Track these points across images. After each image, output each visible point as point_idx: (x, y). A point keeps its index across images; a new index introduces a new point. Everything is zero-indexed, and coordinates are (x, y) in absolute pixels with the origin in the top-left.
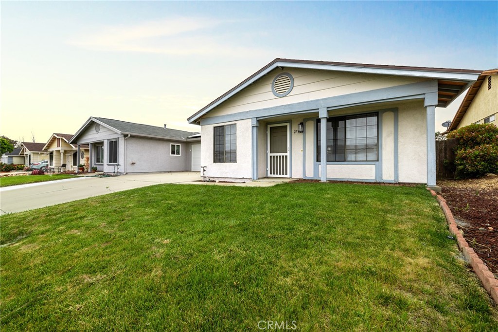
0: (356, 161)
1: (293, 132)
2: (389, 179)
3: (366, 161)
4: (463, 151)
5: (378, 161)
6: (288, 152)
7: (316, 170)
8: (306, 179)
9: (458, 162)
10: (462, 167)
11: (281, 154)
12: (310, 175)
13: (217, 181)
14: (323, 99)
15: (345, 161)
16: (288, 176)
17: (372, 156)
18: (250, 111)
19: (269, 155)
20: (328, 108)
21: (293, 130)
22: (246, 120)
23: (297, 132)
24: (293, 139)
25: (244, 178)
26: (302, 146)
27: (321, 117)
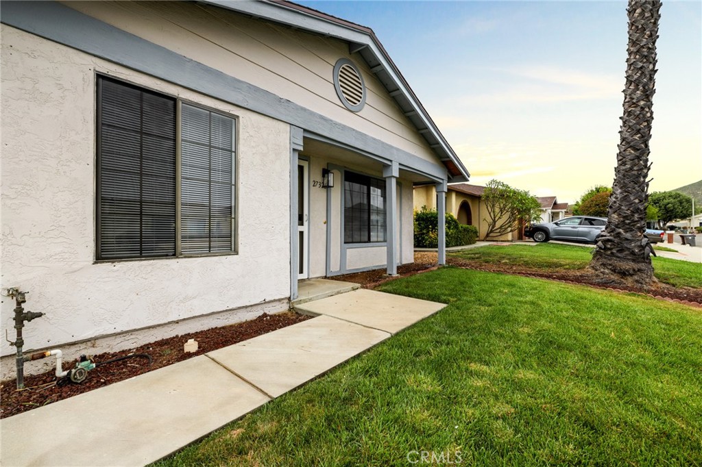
1: (311, 183)
7: (343, 259)
8: (332, 275)
12: (336, 267)
14: (396, 149)
20: (400, 164)
21: (312, 180)
22: (275, 121)
23: (318, 186)
24: (311, 198)
25: (265, 302)
26: (325, 215)
27: (394, 175)
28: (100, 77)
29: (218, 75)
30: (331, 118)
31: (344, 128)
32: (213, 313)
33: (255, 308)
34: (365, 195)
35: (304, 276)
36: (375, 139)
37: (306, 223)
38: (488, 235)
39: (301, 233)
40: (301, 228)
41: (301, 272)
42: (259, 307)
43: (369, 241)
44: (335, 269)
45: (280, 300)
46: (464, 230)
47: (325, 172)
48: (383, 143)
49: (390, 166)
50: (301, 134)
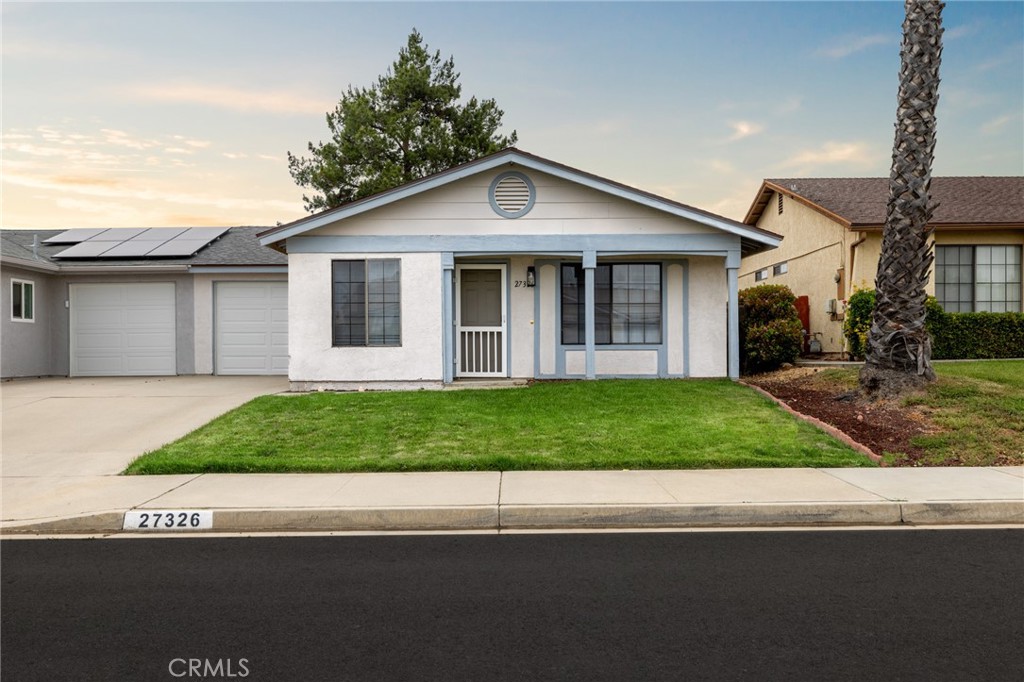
0: (628, 344)
1: (513, 284)
2: (678, 373)
3: (645, 343)
4: (755, 329)
5: (661, 343)
6: (504, 324)
7: (560, 361)
8: (542, 378)
9: (750, 346)
10: (754, 353)
11: (488, 329)
12: (548, 370)
14: (590, 236)
15: (611, 343)
16: (504, 374)
17: (652, 336)
18: (438, 236)
19: (460, 329)
20: (599, 252)
21: (512, 281)
22: (427, 254)
23: (522, 285)
24: (512, 298)
25: (421, 381)
26: (532, 313)
27: (587, 266)
28: (333, 261)
29: (387, 238)
31: (501, 237)
33: (415, 383)
39: (500, 334)
41: (499, 371)
42: (419, 383)
45: (434, 381)
50: (451, 256)
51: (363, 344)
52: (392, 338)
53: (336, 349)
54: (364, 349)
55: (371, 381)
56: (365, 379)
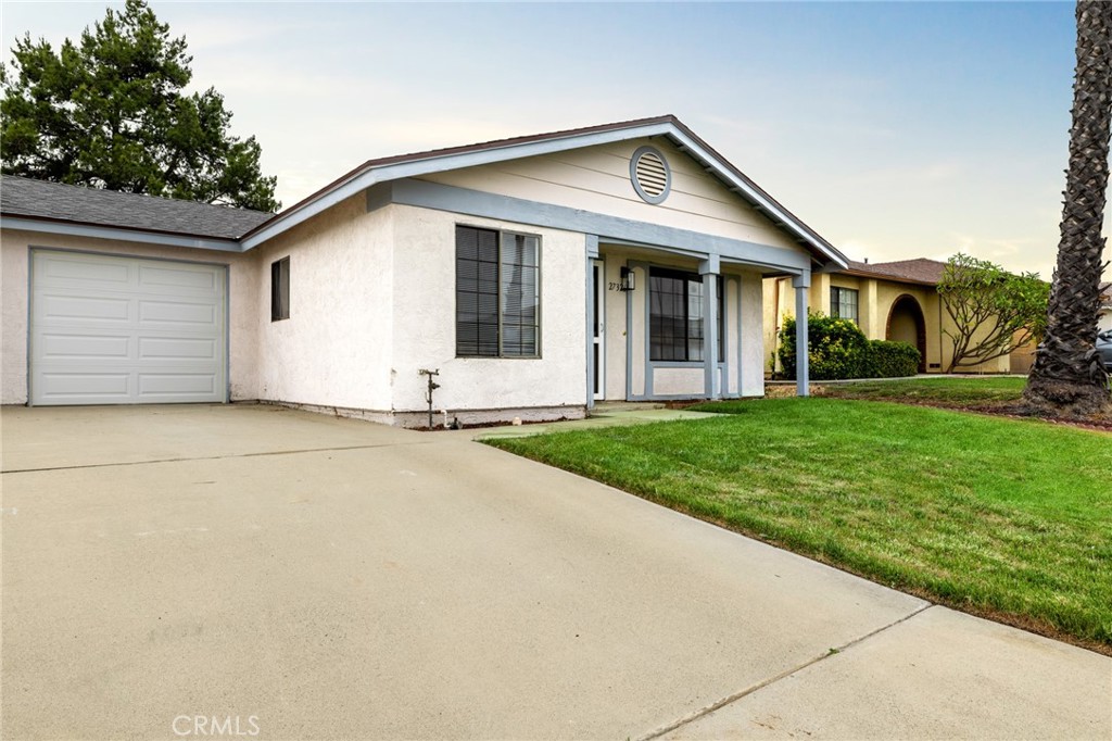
1: (608, 286)
2: (734, 392)
5: (723, 361)
7: (648, 380)
13: (517, 420)
14: (715, 237)
18: (584, 211)
20: (721, 256)
21: (608, 283)
22: (572, 234)
23: (616, 288)
24: (607, 304)
25: (564, 406)
26: (624, 323)
27: (712, 271)
28: (458, 226)
29: (527, 203)
30: (627, 218)
31: (643, 225)
32: (524, 408)
33: (555, 410)
34: (681, 298)
35: (600, 396)
36: (683, 231)
37: (601, 334)
38: (955, 363)
39: (596, 346)
40: (596, 340)
41: (596, 391)
42: (559, 410)
43: (687, 359)
44: (638, 390)
45: (577, 406)
46: (880, 349)
47: (625, 272)
48: (695, 234)
49: (706, 260)
50: (596, 240)
51: (497, 355)
52: (530, 348)
53: (461, 360)
54: (496, 361)
55: (504, 409)
56: (499, 406)
